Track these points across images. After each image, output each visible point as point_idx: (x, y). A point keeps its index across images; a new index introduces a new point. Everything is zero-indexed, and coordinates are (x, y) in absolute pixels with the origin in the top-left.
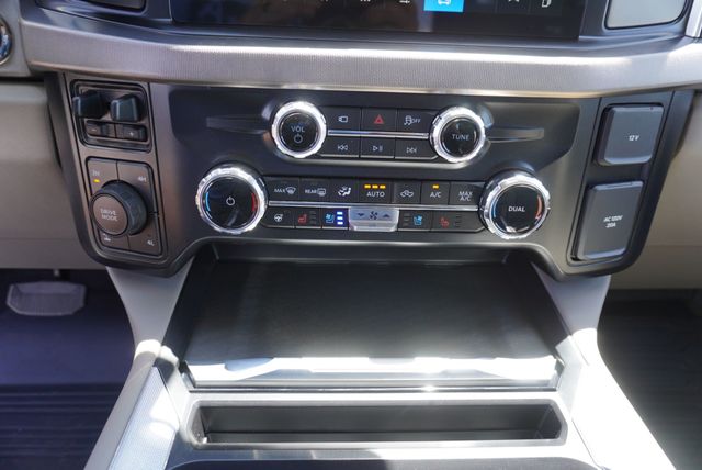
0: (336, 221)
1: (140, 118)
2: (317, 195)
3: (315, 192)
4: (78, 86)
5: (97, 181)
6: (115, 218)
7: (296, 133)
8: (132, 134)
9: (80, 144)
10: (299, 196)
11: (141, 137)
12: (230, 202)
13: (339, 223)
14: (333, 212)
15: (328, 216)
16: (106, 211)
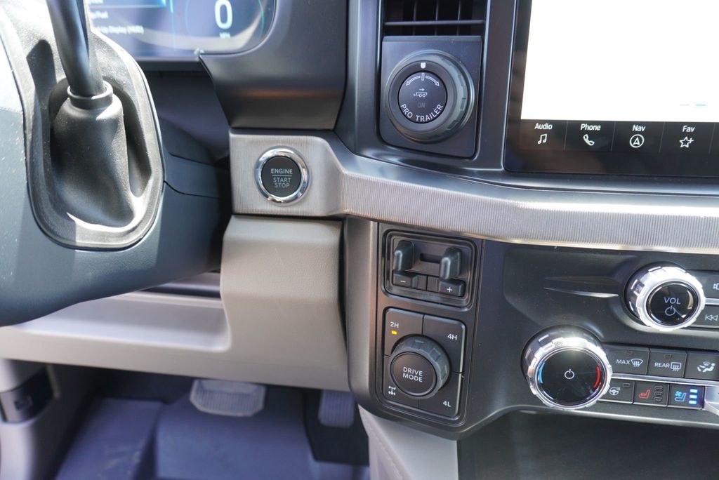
0: (688, 399)
1: (461, 273)
2: (669, 369)
3: (668, 365)
4: (391, 236)
5: (394, 333)
6: (420, 379)
7: (669, 304)
8: (450, 290)
9: (380, 293)
10: (648, 369)
11: (459, 295)
12: (569, 375)
13: (691, 402)
14: (686, 388)
15: (678, 394)
16: (409, 370)
